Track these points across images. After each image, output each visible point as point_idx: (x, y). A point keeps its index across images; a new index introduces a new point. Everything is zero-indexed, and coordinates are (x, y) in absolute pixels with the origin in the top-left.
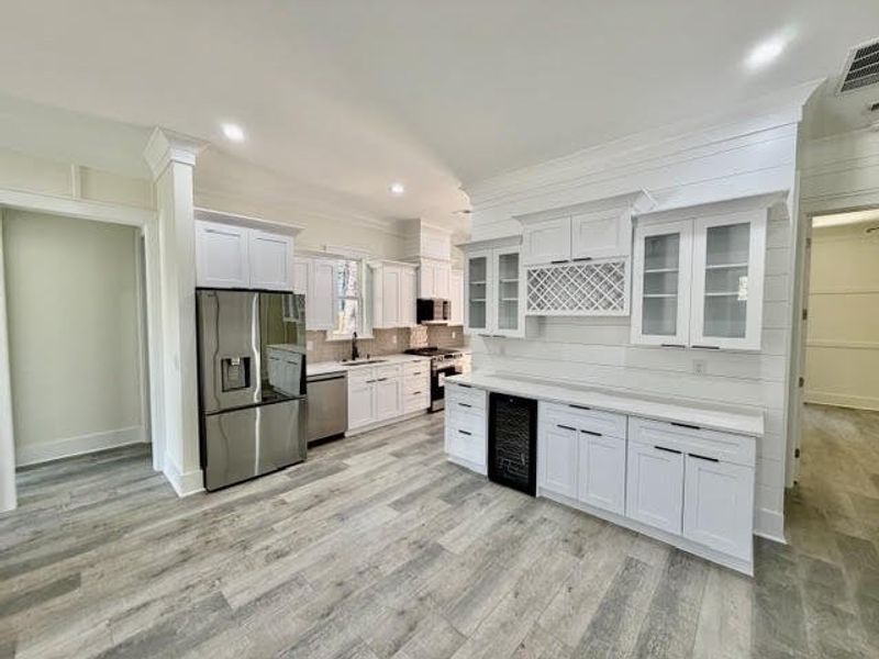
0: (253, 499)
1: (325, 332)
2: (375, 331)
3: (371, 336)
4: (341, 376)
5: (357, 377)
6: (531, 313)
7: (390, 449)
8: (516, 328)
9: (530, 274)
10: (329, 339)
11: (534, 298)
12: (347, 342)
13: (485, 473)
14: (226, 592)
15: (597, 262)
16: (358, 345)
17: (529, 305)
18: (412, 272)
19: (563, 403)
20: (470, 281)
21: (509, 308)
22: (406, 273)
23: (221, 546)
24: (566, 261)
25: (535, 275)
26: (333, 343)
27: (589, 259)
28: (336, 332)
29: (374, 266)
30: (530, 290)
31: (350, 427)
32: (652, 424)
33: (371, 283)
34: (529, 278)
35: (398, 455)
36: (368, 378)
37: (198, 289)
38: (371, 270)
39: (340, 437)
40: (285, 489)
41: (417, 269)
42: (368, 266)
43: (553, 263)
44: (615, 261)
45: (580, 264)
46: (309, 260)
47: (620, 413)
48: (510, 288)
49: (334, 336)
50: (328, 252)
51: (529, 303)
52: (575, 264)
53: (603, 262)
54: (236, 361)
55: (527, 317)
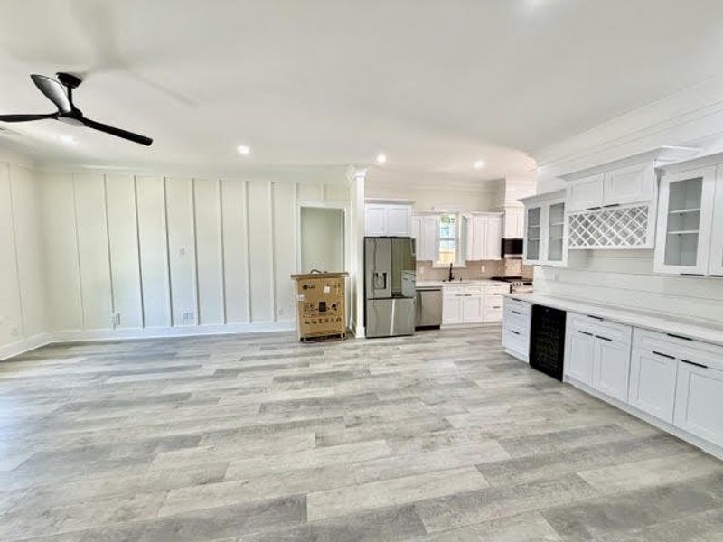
0: (385, 345)
1: (431, 262)
2: (467, 262)
3: (463, 266)
4: (438, 290)
5: (449, 291)
6: (572, 247)
7: (467, 339)
8: (560, 259)
9: (571, 218)
10: (434, 266)
11: (575, 236)
12: (447, 269)
13: (528, 361)
14: (370, 370)
15: (625, 207)
16: (453, 272)
17: (570, 242)
18: (498, 219)
19: (584, 314)
20: (529, 224)
21: (556, 245)
22: (493, 220)
23: (370, 357)
24: (599, 208)
25: (575, 219)
26: (435, 269)
27: (617, 205)
28: (439, 262)
29: (467, 217)
30: (571, 231)
31: (444, 322)
32: (651, 334)
33: (465, 229)
34: (570, 222)
35: (471, 343)
36: (457, 292)
37: (365, 238)
38: (465, 220)
39: (437, 327)
40: (400, 344)
41: (503, 216)
42: (464, 217)
43: (589, 209)
44: (640, 205)
45: (611, 209)
46: (421, 217)
47: (626, 325)
48: (557, 229)
49: (438, 264)
50: (435, 210)
51: (570, 240)
52: (608, 210)
53: (630, 207)
54: (380, 275)
55: (569, 250)
